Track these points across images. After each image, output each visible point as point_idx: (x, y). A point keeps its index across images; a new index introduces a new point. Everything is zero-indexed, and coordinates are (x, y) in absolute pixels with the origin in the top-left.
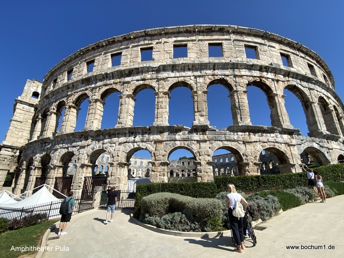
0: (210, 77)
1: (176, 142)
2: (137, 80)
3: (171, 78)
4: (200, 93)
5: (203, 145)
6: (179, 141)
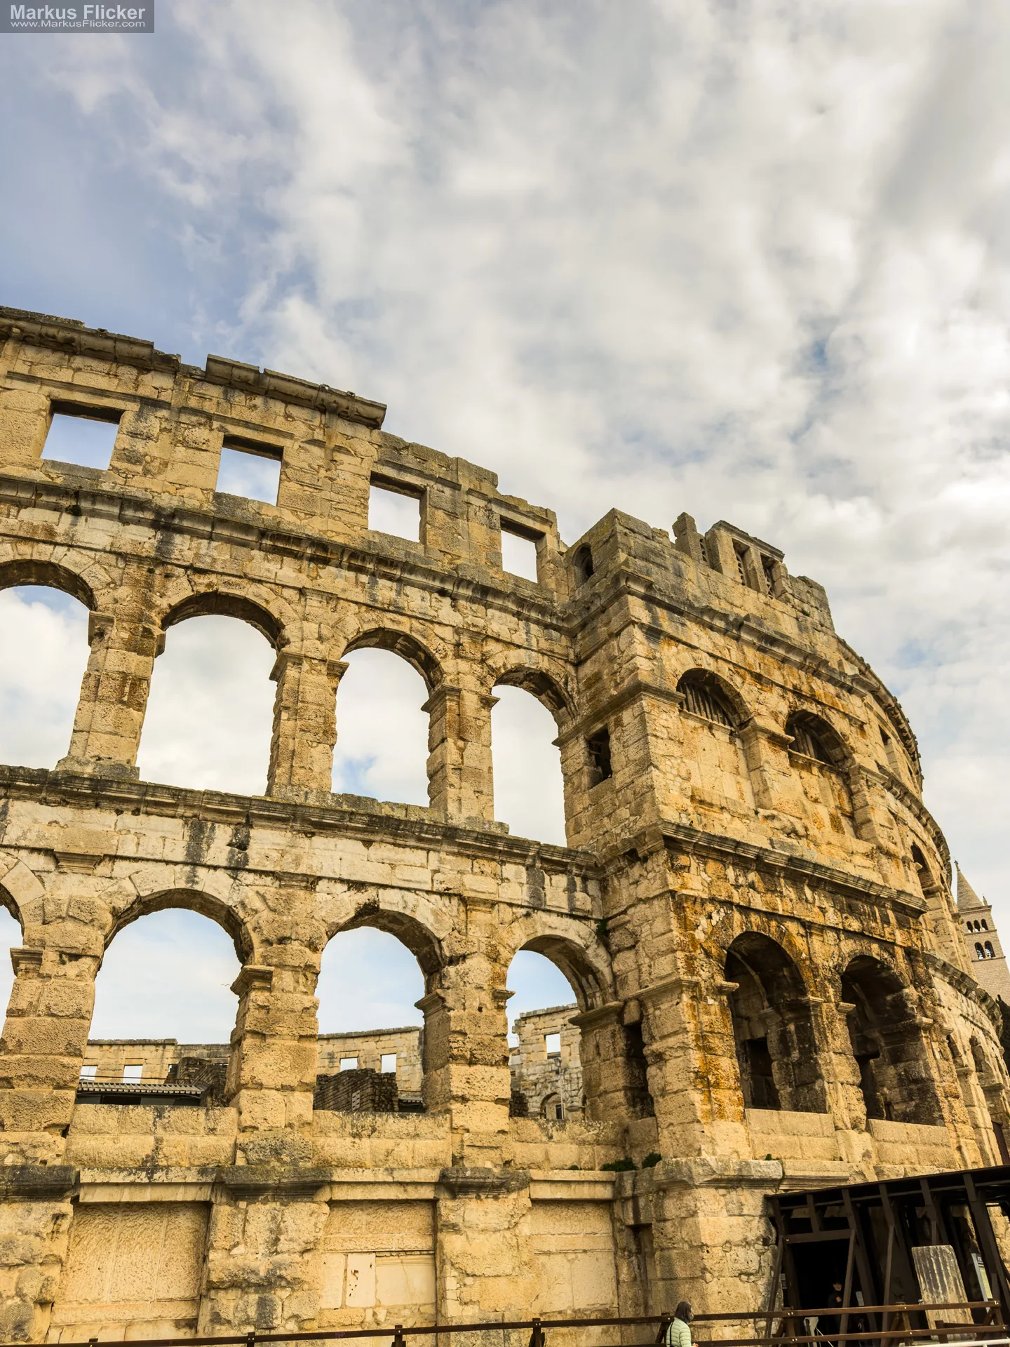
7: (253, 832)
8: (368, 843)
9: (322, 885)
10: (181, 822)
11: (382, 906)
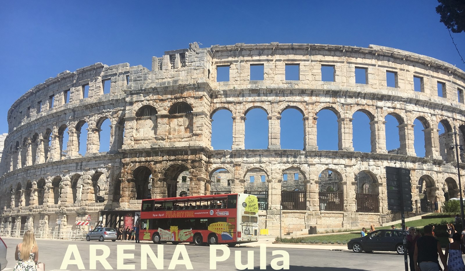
0: (440, 116)
1: (423, 171)
2: (389, 108)
3: (415, 111)
4: (435, 130)
5: (439, 175)
6: (425, 170)
7: (83, 163)
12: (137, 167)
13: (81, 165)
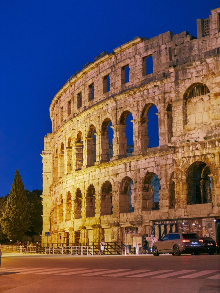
7: (131, 163)
8: (145, 159)
9: (141, 170)
10: (123, 164)
11: (149, 171)
12: (191, 163)
13: (130, 166)
